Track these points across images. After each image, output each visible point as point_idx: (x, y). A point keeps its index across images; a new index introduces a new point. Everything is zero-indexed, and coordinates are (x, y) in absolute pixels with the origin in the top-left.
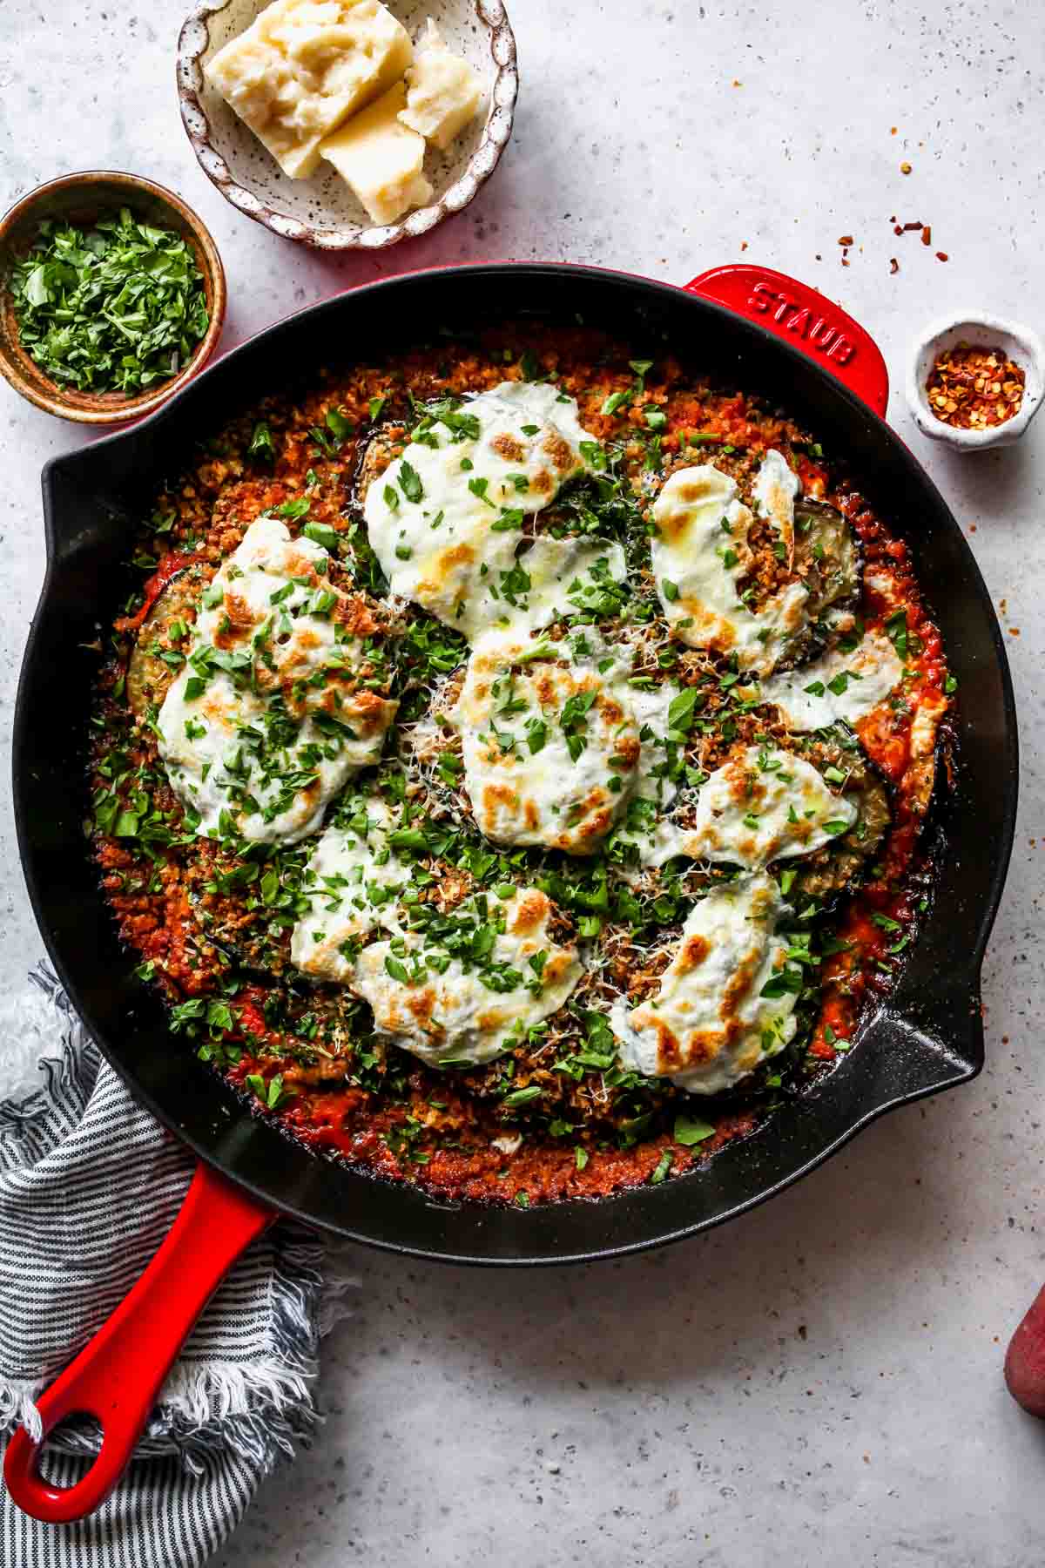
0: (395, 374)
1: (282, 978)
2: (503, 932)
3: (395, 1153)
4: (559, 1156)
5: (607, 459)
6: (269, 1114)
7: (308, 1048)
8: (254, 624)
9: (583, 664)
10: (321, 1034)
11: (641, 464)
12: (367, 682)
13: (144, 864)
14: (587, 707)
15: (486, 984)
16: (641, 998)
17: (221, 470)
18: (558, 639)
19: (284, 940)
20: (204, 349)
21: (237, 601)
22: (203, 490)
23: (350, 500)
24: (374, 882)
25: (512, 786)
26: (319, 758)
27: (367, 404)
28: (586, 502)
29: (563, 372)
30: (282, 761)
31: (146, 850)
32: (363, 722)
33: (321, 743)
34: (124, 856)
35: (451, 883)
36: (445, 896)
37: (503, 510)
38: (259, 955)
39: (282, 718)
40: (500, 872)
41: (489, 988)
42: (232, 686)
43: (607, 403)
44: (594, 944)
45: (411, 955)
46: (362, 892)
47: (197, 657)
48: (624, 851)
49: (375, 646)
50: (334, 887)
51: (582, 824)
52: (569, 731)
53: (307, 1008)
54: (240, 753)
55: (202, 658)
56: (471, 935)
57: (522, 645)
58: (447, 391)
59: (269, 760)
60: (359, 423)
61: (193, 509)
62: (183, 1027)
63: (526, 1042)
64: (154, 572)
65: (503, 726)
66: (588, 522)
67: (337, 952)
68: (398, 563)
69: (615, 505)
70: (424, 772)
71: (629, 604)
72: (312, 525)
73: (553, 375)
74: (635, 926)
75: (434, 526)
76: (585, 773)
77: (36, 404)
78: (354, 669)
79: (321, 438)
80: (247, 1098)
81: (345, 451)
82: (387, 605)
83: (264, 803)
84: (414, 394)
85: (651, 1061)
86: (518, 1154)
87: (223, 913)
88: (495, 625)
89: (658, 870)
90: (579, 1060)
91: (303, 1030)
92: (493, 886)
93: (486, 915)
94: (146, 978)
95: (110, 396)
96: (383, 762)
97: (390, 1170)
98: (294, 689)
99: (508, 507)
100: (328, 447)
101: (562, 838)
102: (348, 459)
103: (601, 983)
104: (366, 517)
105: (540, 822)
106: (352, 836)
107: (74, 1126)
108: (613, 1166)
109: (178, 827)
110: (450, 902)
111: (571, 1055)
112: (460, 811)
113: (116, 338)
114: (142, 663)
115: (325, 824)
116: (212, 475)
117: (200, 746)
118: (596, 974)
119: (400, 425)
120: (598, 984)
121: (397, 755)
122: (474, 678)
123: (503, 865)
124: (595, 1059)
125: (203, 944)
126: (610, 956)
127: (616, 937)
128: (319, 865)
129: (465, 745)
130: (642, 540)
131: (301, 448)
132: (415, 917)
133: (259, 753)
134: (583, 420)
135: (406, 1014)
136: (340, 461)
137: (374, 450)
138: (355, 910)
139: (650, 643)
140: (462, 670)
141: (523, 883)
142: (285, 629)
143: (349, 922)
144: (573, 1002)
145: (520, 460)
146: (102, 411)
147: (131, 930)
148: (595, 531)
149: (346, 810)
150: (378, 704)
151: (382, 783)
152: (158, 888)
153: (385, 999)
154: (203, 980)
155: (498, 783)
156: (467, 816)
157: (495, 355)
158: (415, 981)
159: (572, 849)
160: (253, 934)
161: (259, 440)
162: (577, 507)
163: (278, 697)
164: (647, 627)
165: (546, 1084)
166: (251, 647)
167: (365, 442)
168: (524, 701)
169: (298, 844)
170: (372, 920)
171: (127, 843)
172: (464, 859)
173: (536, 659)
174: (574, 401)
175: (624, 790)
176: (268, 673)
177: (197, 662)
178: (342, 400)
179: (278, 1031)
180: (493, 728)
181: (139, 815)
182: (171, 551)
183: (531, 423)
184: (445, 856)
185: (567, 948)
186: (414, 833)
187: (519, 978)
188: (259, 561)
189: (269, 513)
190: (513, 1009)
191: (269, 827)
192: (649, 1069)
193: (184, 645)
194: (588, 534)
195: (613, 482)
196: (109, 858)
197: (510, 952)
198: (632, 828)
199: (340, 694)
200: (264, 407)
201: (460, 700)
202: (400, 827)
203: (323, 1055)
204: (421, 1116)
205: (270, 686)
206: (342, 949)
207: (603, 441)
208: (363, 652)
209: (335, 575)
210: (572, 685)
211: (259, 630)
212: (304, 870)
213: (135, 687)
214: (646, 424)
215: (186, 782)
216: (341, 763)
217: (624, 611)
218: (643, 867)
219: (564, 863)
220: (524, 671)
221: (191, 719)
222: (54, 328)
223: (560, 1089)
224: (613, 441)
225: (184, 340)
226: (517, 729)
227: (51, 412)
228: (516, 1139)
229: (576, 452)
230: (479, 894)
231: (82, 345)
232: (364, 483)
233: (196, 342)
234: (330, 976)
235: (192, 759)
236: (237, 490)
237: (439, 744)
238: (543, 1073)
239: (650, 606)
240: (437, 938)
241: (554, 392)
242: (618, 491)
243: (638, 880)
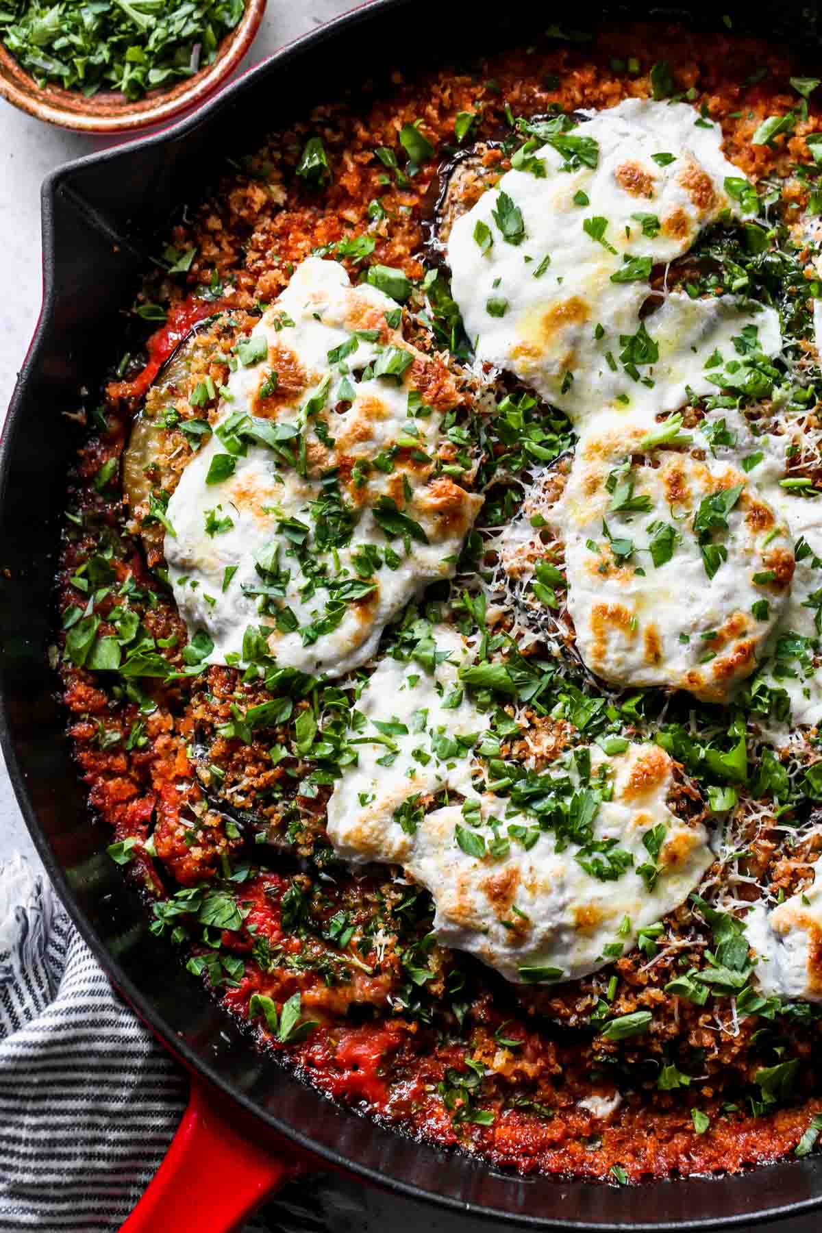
0: (488, 83)
1: (310, 859)
2: (610, 798)
3: (448, 1108)
4: (668, 1122)
5: (760, 201)
6: (280, 1050)
7: (338, 959)
8: (305, 386)
9: (723, 458)
10: (357, 939)
11: (802, 209)
12: (446, 468)
13: (123, 710)
14: (728, 507)
15: (585, 866)
16: (789, 892)
17: (259, 196)
18: (691, 427)
19: (318, 804)
20: (238, 43)
21: (286, 357)
22: (233, 222)
23: (427, 239)
24: (443, 730)
25: (629, 607)
26: (378, 565)
27: (452, 120)
28: (732, 254)
29: (705, 88)
30: (331, 567)
31: (130, 690)
32: (439, 519)
33: (382, 546)
34: (99, 698)
35: (542, 735)
36: (535, 749)
37: (627, 258)
38: (282, 827)
39: (334, 508)
40: (607, 721)
41: (589, 872)
42: (272, 465)
43: (761, 130)
44: (726, 824)
45: (489, 824)
46: (426, 743)
47: (227, 429)
48: (769, 698)
49: (458, 422)
50: (389, 735)
51: (716, 659)
52: (705, 538)
53: (340, 904)
54: (278, 553)
55: (234, 429)
56: (568, 801)
57: (646, 428)
58: (555, 107)
59: (314, 563)
60: (440, 143)
61: (218, 244)
62: (168, 929)
63: (635, 950)
64: (161, 326)
65: (618, 530)
66: (734, 278)
67: (389, 819)
68: (488, 319)
69: (769, 259)
70: (512, 590)
71: (784, 385)
72: (378, 269)
73: (692, 93)
74: (782, 803)
75: (537, 275)
76: (722, 592)
77: (14, 103)
78: (430, 450)
79: (390, 161)
80: (249, 1029)
81: (419, 179)
82: (473, 372)
83: (304, 619)
84: (512, 109)
85: (799, 976)
86: (614, 1119)
87: (239, 767)
88: (610, 405)
89: (813, 729)
90: (703, 976)
91: (332, 934)
92: (599, 739)
93: (589, 776)
94: (122, 860)
95: (104, 98)
96: (458, 577)
97: (441, 1132)
98: (354, 471)
99: (633, 254)
100: (398, 171)
101: (690, 675)
102: (424, 189)
103: (735, 876)
104: (449, 261)
105: (663, 655)
106: (413, 669)
107: (39, 1010)
108: (742, 1137)
109: (177, 658)
110: (542, 757)
111: (694, 970)
112: (560, 641)
113: (118, 24)
114: (147, 437)
115: (380, 653)
116: (246, 202)
117: (223, 543)
118: (729, 865)
119: (497, 147)
120: (731, 877)
121: (476, 569)
122: (582, 468)
123: (612, 712)
124: (723, 975)
125: (204, 813)
126: (747, 842)
127: (755, 817)
128: (370, 706)
129: (568, 553)
130: (802, 303)
131: (364, 171)
132: (496, 774)
133: (301, 552)
134: (729, 150)
135: (479, 900)
136: (413, 191)
137: (461, 179)
138: (418, 765)
139: (810, 434)
140: (567, 460)
141: (638, 737)
142: (345, 395)
143: (408, 780)
144: (698, 899)
145: (650, 196)
146: (98, 115)
147: (102, 797)
148: (742, 290)
149: (408, 635)
150: (459, 496)
151: (455, 605)
152: (142, 741)
153: (453, 881)
154: (202, 862)
155: (611, 602)
156: (569, 645)
157: (617, 64)
158: (495, 856)
159: (701, 691)
160: (277, 795)
161: (311, 160)
162: (721, 259)
163: (333, 480)
164: (807, 414)
165: (658, 1010)
166: (302, 416)
167: (449, 167)
168: (648, 498)
169: (344, 678)
170: (439, 778)
171: (106, 680)
172: (559, 706)
173: (664, 447)
174: (718, 126)
175: (773, 618)
176: (320, 449)
177: (226, 434)
178: (420, 113)
179: (298, 936)
180: (606, 532)
181: (122, 643)
182: (185, 298)
183: (664, 150)
184: (534, 702)
185: (692, 826)
186: (497, 669)
187: (628, 861)
188: (313, 309)
189: (323, 251)
190: (617, 904)
191: (310, 651)
192: (796, 987)
193: (211, 412)
194: (734, 294)
195: (767, 230)
196: (80, 699)
197: (618, 825)
198: (781, 672)
199: (411, 481)
200: (316, 119)
201: (564, 497)
202: (477, 662)
203: (357, 969)
204: (486, 1061)
205: (323, 467)
206: (397, 815)
207: (754, 179)
208: (442, 430)
209: (410, 330)
210: (709, 480)
211: (311, 394)
212: (351, 710)
213: (134, 470)
214: (811, 158)
215: (200, 592)
216: (406, 573)
217: (777, 393)
218: (793, 725)
219: (692, 712)
220: (647, 461)
221: (213, 507)
222: (37, 6)
223: (677, 1018)
224: (767, 179)
225: (210, 29)
226: (637, 534)
227: (33, 114)
228: (612, 1100)
229: (719, 189)
230: (580, 748)
231: (75, 30)
232: (448, 219)
233: (225, 33)
234: (378, 853)
235: (212, 559)
236: (280, 221)
237: (535, 552)
238: (655, 992)
239: (812, 386)
240: (523, 803)
241: (693, 114)
242: (773, 240)
243: (785, 741)
